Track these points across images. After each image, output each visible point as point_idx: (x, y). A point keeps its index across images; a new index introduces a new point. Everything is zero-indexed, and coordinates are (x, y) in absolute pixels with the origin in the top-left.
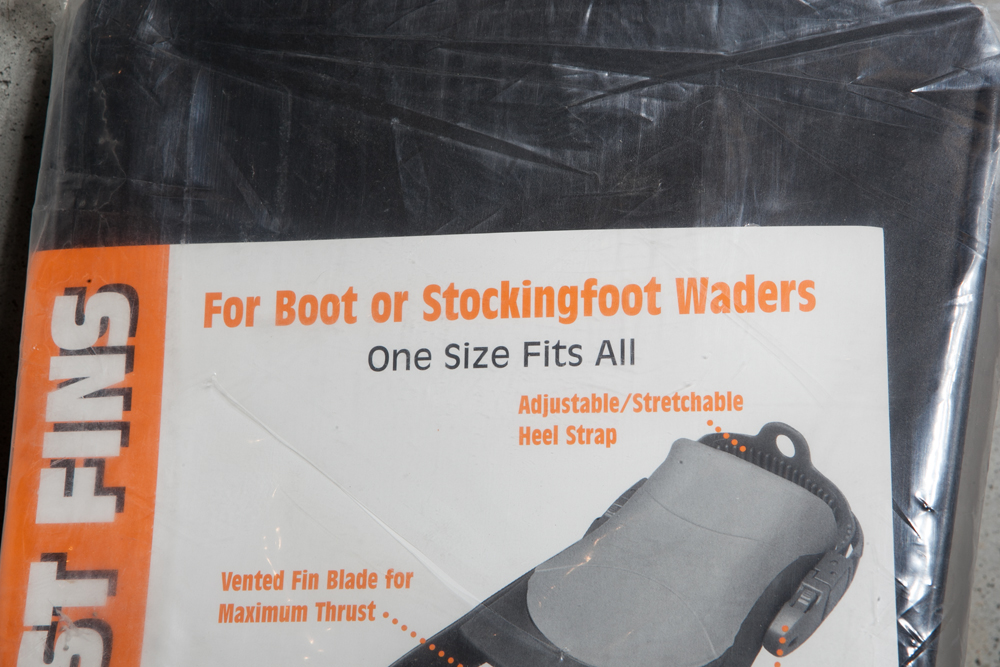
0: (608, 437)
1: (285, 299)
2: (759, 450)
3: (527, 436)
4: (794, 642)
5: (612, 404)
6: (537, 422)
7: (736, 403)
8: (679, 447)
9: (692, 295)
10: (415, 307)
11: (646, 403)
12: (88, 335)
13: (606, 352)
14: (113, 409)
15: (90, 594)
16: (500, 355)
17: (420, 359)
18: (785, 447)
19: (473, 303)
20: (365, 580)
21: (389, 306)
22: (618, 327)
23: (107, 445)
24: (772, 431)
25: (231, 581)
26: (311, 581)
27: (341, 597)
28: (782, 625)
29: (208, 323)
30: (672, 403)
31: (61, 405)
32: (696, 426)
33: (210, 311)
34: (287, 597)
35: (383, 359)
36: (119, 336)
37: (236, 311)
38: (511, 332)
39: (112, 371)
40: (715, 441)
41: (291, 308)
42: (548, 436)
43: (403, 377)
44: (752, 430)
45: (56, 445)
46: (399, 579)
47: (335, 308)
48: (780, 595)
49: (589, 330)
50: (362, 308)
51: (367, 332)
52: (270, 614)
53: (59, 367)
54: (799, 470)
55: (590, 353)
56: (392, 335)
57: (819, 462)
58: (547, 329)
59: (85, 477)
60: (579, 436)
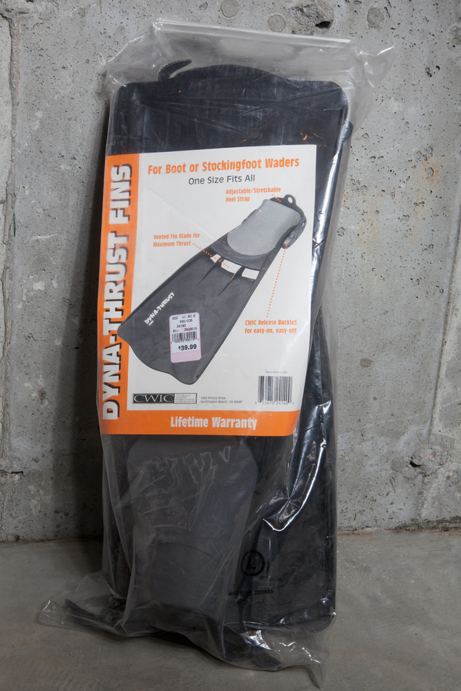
0: (247, 199)
1: (168, 167)
2: (284, 201)
3: (228, 200)
4: (289, 246)
5: (249, 191)
6: (230, 196)
7: (279, 190)
8: (265, 201)
9: (269, 163)
10: (201, 168)
11: (257, 190)
12: (120, 177)
13: (248, 178)
14: (126, 196)
15: (123, 240)
16: (221, 180)
17: (202, 181)
18: (290, 200)
19: (214, 167)
20: (189, 236)
21: (194, 168)
22: (250, 172)
23: (125, 204)
24: (287, 196)
25: (156, 237)
26: (175, 236)
27: (182, 240)
28: (286, 242)
29: (149, 173)
30: (263, 190)
31: (114, 195)
32: (269, 196)
33: (150, 170)
34: (170, 240)
35: (193, 181)
36: (127, 177)
37: (156, 170)
38: (223, 174)
39: (126, 186)
40: (274, 200)
41: (169, 169)
42: (233, 200)
43: (197, 186)
44: (283, 197)
45: (113, 205)
46: (196, 235)
47: (180, 169)
48: (287, 235)
49: (244, 173)
50: (187, 168)
51: (189, 174)
52: (166, 244)
53: (113, 186)
54: (293, 206)
55: (243, 178)
56: (195, 175)
57: (298, 204)
58: (233, 172)
59: (120, 213)
60: (241, 199)
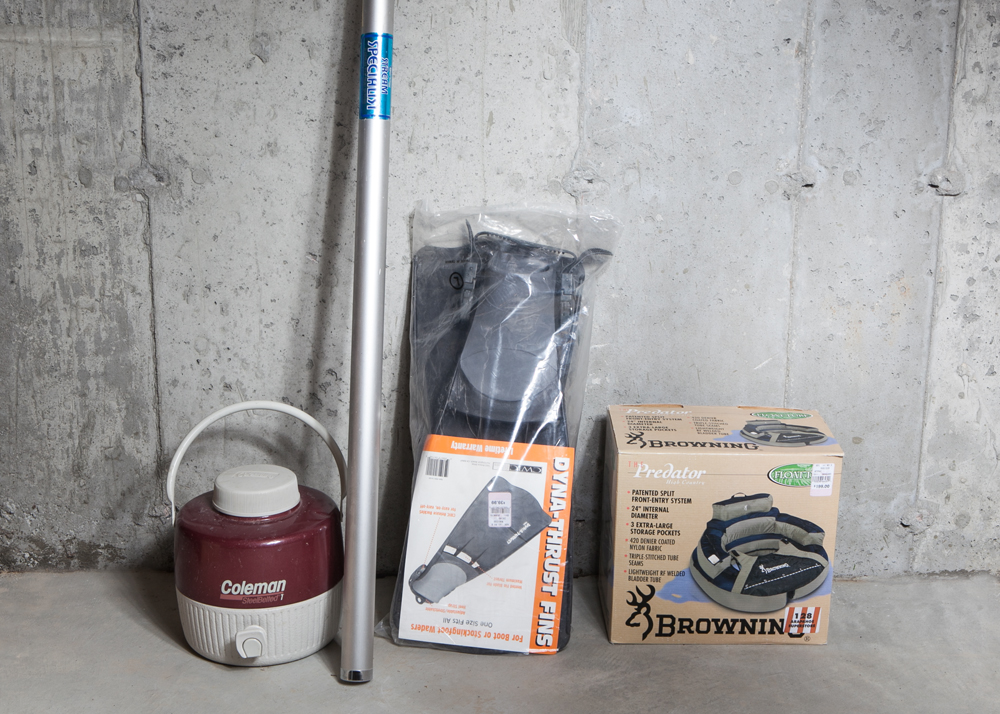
0: (450, 605)
1: (507, 639)
2: (424, 600)
3: (464, 607)
4: (422, 566)
5: (449, 611)
6: (462, 610)
7: (427, 609)
8: (437, 602)
9: (432, 629)
10: (483, 634)
11: (443, 611)
12: (545, 637)
13: (449, 621)
14: (541, 622)
15: (545, 588)
16: (468, 623)
17: (482, 624)
18: (419, 600)
19: (472, 633)
20: (496, 585)
21: (488, 635)
22: (446, 625)
23: (542, 616)
24: (421, 603)
25: (520, 587)
26: (505, 586)
27: (500, 582)
28: (423, 569)
30: (438, 610)
31: (551, 624)
32: (434, 605)
33: (522, 639)
34: (510, 583)
35: (489, 625)
36: (540, 636)
37: (516, 638)
38: (465, 627)
39: (541, 630)
40: (431, 602)
41: (507, 637)
42: (460, 607)
43: (486, 621)
44: (425, 604)
45: (552, 617)
46: (489, 584)
47: (498, 636)
48: (423, 575)
49: (451, 625)
50: (493, 635)
51: (492, 631)
52: (513, 581)
53: (551, 631)
54: (418, 595)
55: (451, 621)
56: (487, 629)
57: (414, 596)
58: (459, 627)
59: (547, 610)
60: (455, 606)
